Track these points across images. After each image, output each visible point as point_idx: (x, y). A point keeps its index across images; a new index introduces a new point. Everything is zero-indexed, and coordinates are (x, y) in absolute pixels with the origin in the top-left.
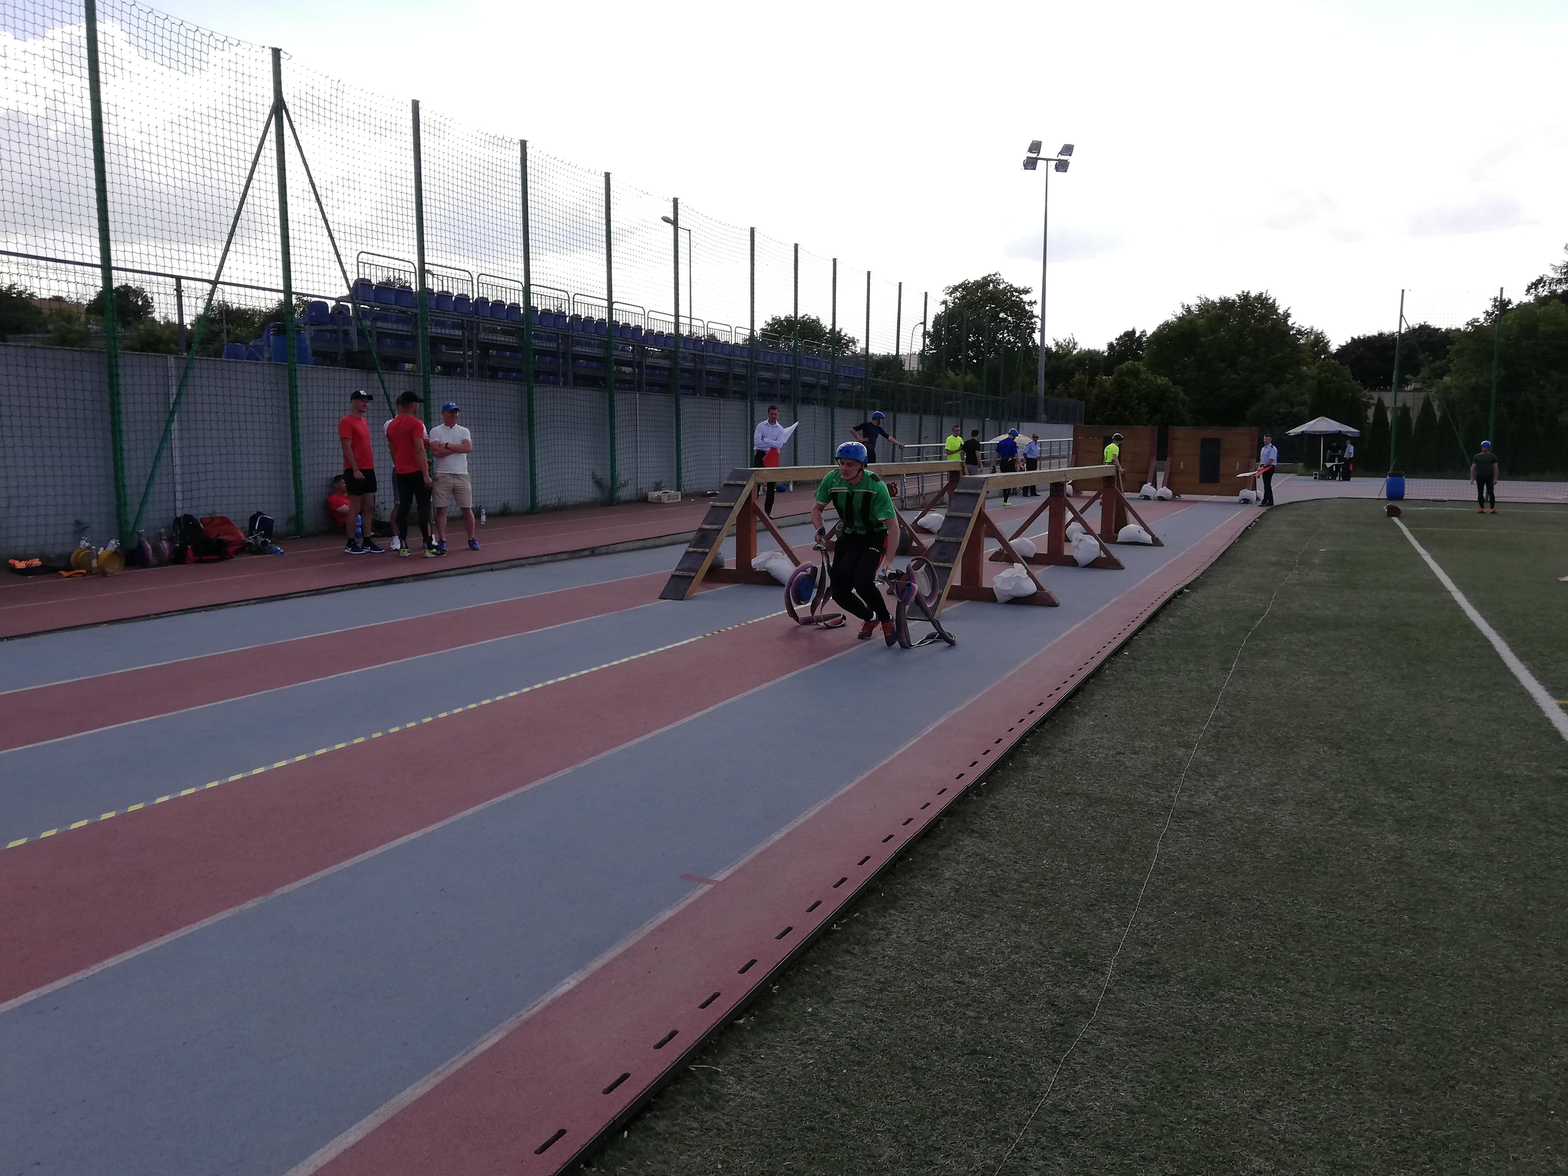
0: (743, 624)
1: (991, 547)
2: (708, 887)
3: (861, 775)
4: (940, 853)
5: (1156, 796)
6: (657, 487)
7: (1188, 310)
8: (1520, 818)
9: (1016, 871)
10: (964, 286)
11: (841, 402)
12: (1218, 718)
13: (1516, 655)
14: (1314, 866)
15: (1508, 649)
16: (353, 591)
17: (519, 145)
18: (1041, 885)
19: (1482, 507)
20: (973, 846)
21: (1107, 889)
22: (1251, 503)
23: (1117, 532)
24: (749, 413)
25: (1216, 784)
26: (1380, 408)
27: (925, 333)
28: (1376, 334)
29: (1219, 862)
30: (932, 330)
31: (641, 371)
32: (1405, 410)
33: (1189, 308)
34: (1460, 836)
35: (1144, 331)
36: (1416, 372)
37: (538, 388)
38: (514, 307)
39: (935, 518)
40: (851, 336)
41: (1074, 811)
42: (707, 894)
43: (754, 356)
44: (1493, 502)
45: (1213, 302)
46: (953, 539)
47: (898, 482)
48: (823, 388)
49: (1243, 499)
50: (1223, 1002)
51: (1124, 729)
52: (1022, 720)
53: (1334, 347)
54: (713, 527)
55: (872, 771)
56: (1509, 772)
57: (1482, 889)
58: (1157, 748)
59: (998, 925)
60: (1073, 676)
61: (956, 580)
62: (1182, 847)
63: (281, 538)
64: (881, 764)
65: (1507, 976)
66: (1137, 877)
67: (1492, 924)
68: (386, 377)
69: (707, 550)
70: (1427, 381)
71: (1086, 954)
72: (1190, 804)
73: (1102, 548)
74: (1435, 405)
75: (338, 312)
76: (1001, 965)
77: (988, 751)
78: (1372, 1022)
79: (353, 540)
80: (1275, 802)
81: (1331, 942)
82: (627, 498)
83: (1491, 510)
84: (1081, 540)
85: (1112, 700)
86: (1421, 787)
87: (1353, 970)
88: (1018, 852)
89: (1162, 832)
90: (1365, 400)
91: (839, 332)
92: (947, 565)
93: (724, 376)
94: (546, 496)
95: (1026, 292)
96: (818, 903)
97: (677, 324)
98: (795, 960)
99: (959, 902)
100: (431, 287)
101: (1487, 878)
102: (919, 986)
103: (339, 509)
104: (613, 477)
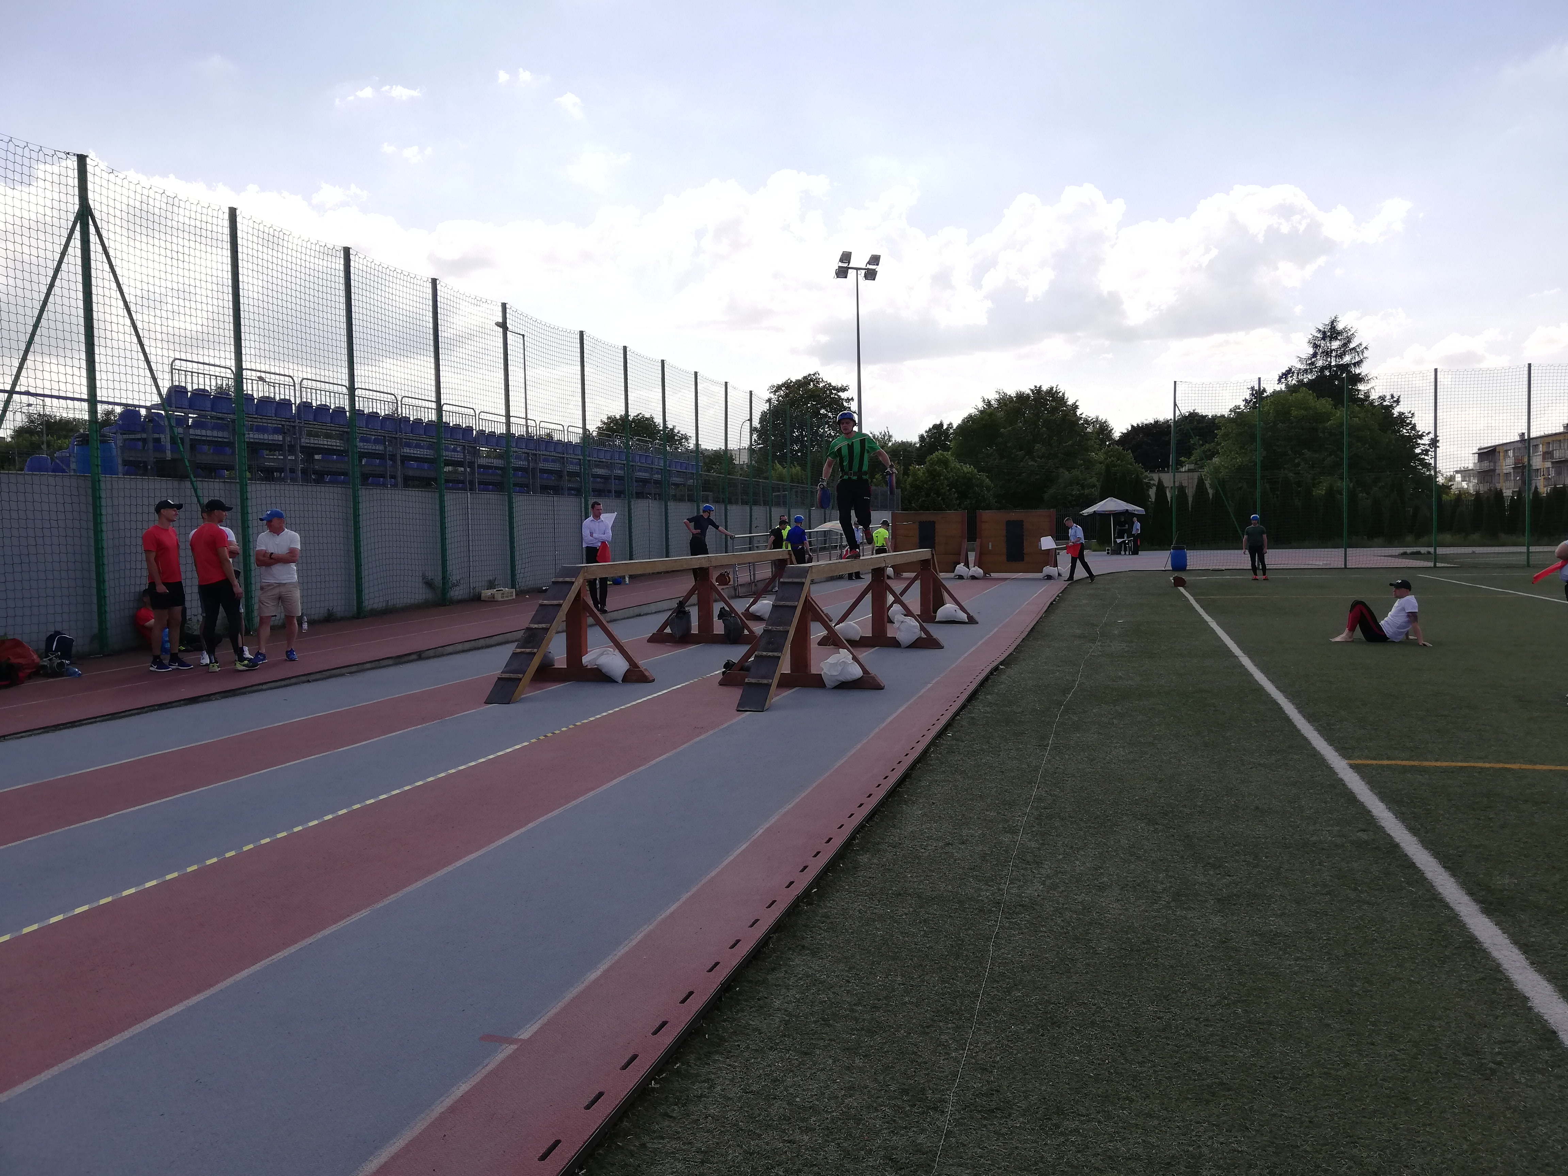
0: (571, 726)
1: (817, 632)
2: (510, 1049)
3: (687, 892)
4: (769, 977)
5: (987, 890)
6: (491, 585)
7: (989, 403)
8: (1332, 888)
9: (848, 992)
10: (787, 385)
11: (675, 496)
12: (1039, 799)
13: (1304, 717)
14: (1144, 959)
15: (1296, 711)
16: (154, 713)
17: (342, 252)
18: (875, 1007)
19: (1256, 574)
20: (804, 965)
21: (943, 1006)
22: (1054, 579)
23: (935, 612)
24: (583, 509)
25: (1043, 871)
26: (1161, 488)
27: (752, 430)
28: (1152, 422)
29: (1052, 962)
30: (759, 426)
31: (473, 472)
32: (1182, 489)
33: (989, 402)
34: (1279, 912)
35: (951, 424)
36: (1189, 454)
37: (363, 490)
38: (340, 411)
39: (765, 605)
40: (683, 433)
41: (906, 914)
42: (511, 1057)
43: (587, 453)
44: (1264, 569)
45: (1010, 396)
46: (781, 628)
47: (730, 571)
48: (657, 482)
49: (1047, 576)
50: (1068, 1135)
51: (951, 817)
52: (852, 815)
53: (1117, 435)
54: (541, 626)
55: (699, 885)
56: (1314, 838)
57: (1308, 971)
58: (984, 835)
59: (831, 1061)
60: (900, 762)
61: (785, 667)
62: (1015, 948)
63: (82, 658)
64: (709, 877)
65: (1345, 1072)
66: (972, 988)
67: (1322, 1011)
68: (199, 485)
69: (535, 650)
70: (1199, 462)
71: (923, 1089)
72: (1020, 896)
73: (922, 628)
74: (1207, 483)
75: (149, 421)
76: (834, 1114)
77: (818, 853)
78: (1222, 1143)
79: (158, 657)
80: (1101, 888)
81: (1170, 1047)
82: (460, 597)
83: (1263, 577)
84: (902, 622)
85: (938, 785)
86: (1237, 861)
87: (1195, 1080)
88: (851, 969)
89: (994, 932)
90: (1146, 481)
91: (672, 430)
92: (776, 654)
93: (559, 474)
94: (373, 599)
95: (844, 389)
96: (634, 1057)
97: (508, 424)
98: (606, 1134)
99: (789, 1037)
100: (250, 392)
101: (1311, 958)
102: (745, 1151)
103: (147, 624)
104: (444, 578)
